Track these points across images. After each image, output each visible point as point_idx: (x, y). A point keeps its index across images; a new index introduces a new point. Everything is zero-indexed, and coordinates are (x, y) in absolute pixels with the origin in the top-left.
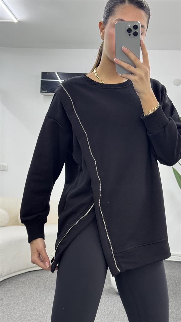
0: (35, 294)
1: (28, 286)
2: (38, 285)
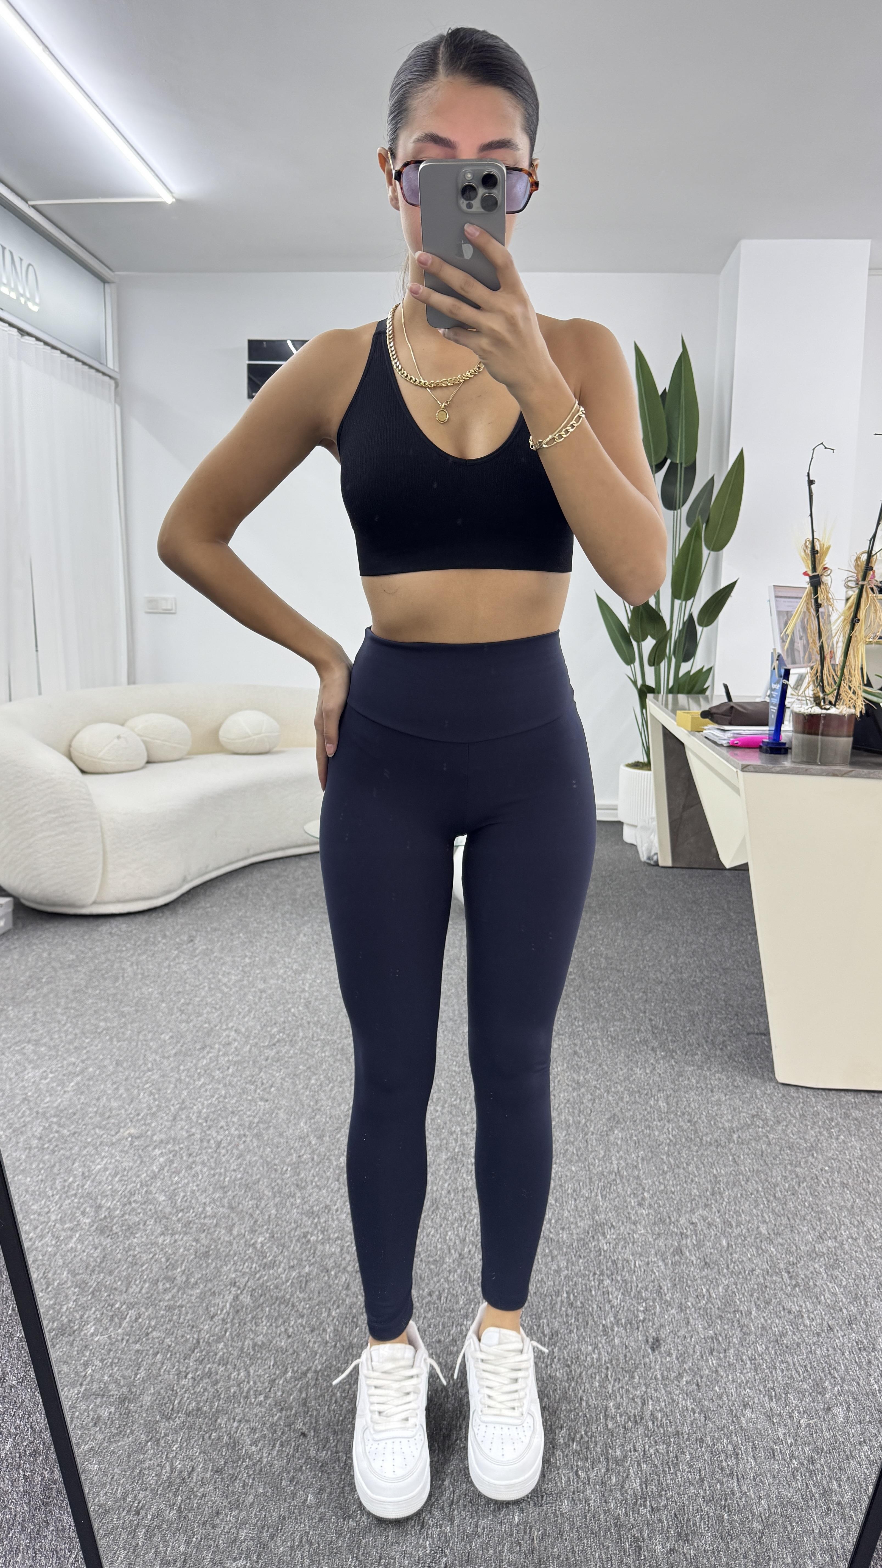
2: (277, 897)
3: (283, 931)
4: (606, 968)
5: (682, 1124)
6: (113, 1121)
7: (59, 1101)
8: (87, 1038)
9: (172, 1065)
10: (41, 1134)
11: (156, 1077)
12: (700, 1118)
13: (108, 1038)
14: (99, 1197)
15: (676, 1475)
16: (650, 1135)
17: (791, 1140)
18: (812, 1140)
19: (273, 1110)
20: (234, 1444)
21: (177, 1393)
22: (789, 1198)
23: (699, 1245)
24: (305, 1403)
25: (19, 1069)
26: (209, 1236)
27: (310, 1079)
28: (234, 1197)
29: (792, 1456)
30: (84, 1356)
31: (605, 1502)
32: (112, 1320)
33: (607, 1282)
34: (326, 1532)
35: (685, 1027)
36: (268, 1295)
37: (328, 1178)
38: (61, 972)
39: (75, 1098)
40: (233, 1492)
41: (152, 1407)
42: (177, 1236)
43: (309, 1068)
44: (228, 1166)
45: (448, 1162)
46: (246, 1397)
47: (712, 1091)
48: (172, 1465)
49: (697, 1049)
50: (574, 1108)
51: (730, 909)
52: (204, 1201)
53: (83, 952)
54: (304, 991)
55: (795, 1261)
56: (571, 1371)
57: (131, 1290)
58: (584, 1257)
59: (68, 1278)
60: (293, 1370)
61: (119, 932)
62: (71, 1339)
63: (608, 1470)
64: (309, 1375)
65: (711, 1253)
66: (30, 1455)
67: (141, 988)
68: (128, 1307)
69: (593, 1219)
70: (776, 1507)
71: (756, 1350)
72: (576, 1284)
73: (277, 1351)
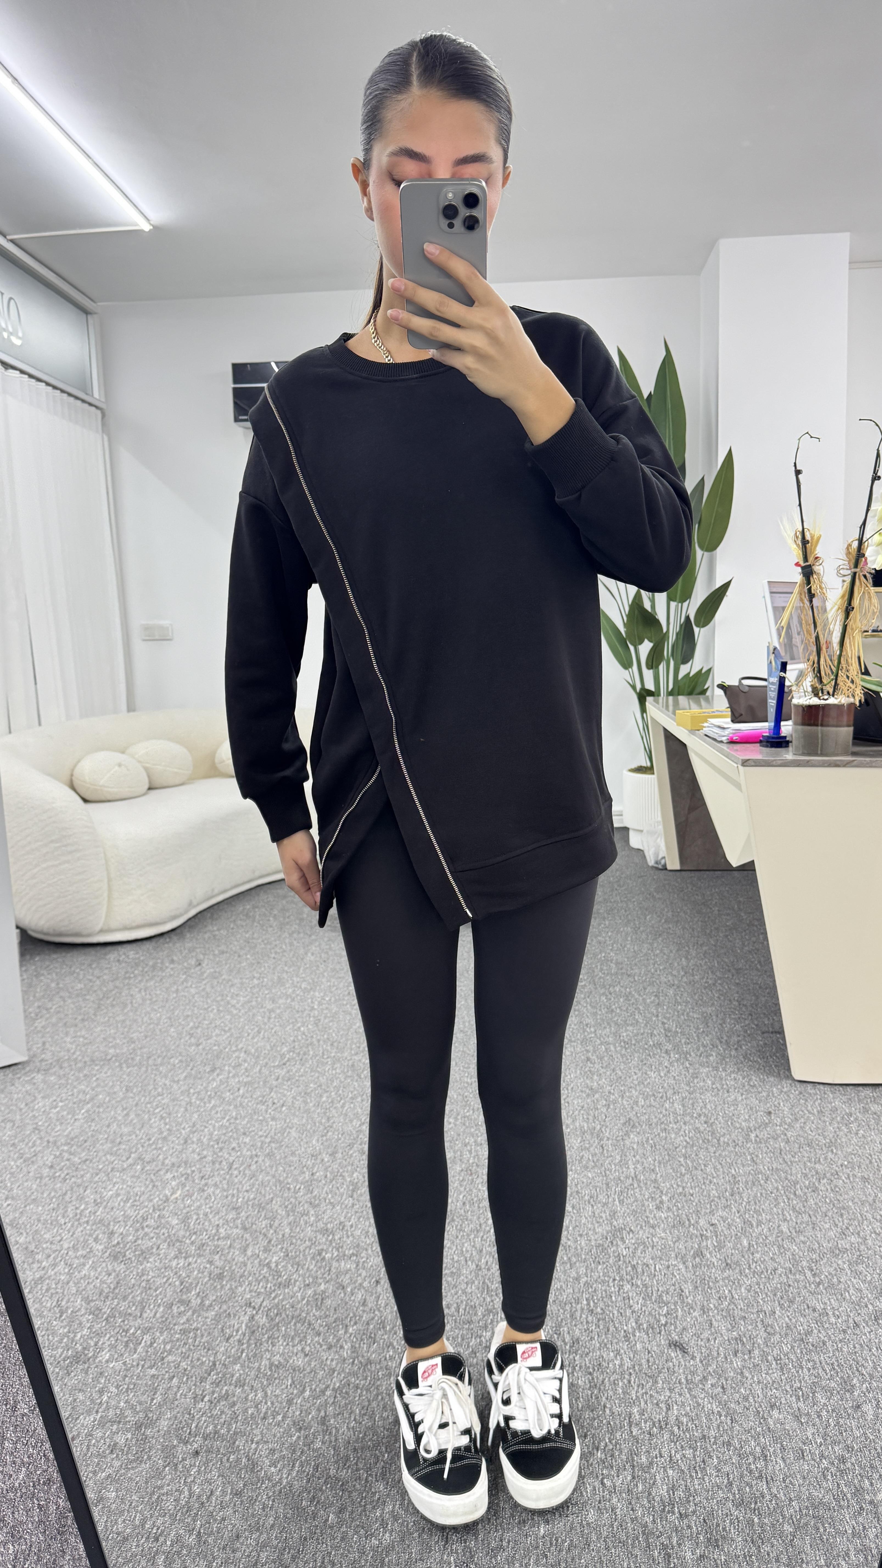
0: (278, 942)
1: (258, 922)
2: (284, 918)
3: (291, 950)
4: (617, 973)
5: (698, 1125)
6: (124, 1147)
7: (70, 1129)
8: (96, 1065)
9: (183, 1088)
10: (52, 1162)
11: (165, 1101)
12: (717, 1119)
13: (117, 1064)
14: (112, 1223)
15: (703, 1479)
16: (666, 1138)
17: (810, 1137)
18: (831, 1136)
19: (285, 1129)
20: (253, 1466)
21: (194, 1417)
22: (809, 1195)
23: (720, 1247)
24: (323, 1421)
25: (29, 1099)
26: (223, 1258)
27: (321, 1096)
28: (247, 1217)
29: (822, 1456)
30: (99, 1383)
31: (632, 1510)
32: (127, 1346)
33: (627, 1287)
34: (348, 1551)
35: (698, 1029)
36: (284, 1315)
37: (342, 1195)
38: (70, 1001)
39: (85, 1126)
40: (253, 1515)
41: (169, 1432)
42: (190, 1259)
43: (320, 1086)
44: (240, 1187)
45: (462, 1174)
46: (264, 1418)
47: (728, 1092)
48: (190, 1490)
49: (711, 1050)
50: (588, 1114)
51: (740, 909)
52: (217, 1223)
53: (90, 981)
54: (313, 1009)
55: (818, 1258)
56: (593, 1379)
57: (145, 1315)
58: (604, 1263)
59: (82, 1305)
60: (311, 1389)
61: (126, 959)
62: (86, 1366)
63: (634, 1478)
64: (328, 1393)
65: (732, 1254)
66: (44, 1483)
67: (149, 1014)
68: (142, 1332)
69: (611, 1224)
70: (807, 1508)
71: (780, 1349)
72: (595, 1291)
73: (294, 1370)
